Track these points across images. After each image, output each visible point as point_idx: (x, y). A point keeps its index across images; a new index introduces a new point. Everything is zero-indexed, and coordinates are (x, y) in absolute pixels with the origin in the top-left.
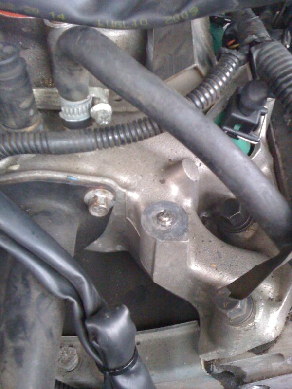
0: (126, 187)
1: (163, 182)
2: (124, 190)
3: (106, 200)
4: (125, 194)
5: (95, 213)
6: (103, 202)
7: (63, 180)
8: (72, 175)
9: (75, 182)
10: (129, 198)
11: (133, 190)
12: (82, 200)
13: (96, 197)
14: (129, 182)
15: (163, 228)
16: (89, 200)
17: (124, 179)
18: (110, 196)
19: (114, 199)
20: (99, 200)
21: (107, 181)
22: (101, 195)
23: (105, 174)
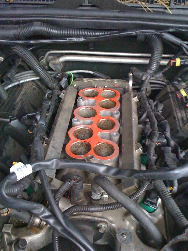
0: (111, 222)
1: (124, 220)
2: (111, 223)
3: (105, 227)
4: (111, 225)
5: (101, 231)
6: (104, 228)
7: (91, 219)
8: (94, 217)
9: (95, 220)
10: (112, 226)
11: (114, 223)
12: (97, 226)
13: (101, 226)
14: (112, 220)
15: (124, 239)
16: (99, 227)
17: (111, 219)
18: (106, 226)
19: (107, 227)
20: (102, 227)
21: (105, 220)
22: (103, 225)
23: (104, 217)
